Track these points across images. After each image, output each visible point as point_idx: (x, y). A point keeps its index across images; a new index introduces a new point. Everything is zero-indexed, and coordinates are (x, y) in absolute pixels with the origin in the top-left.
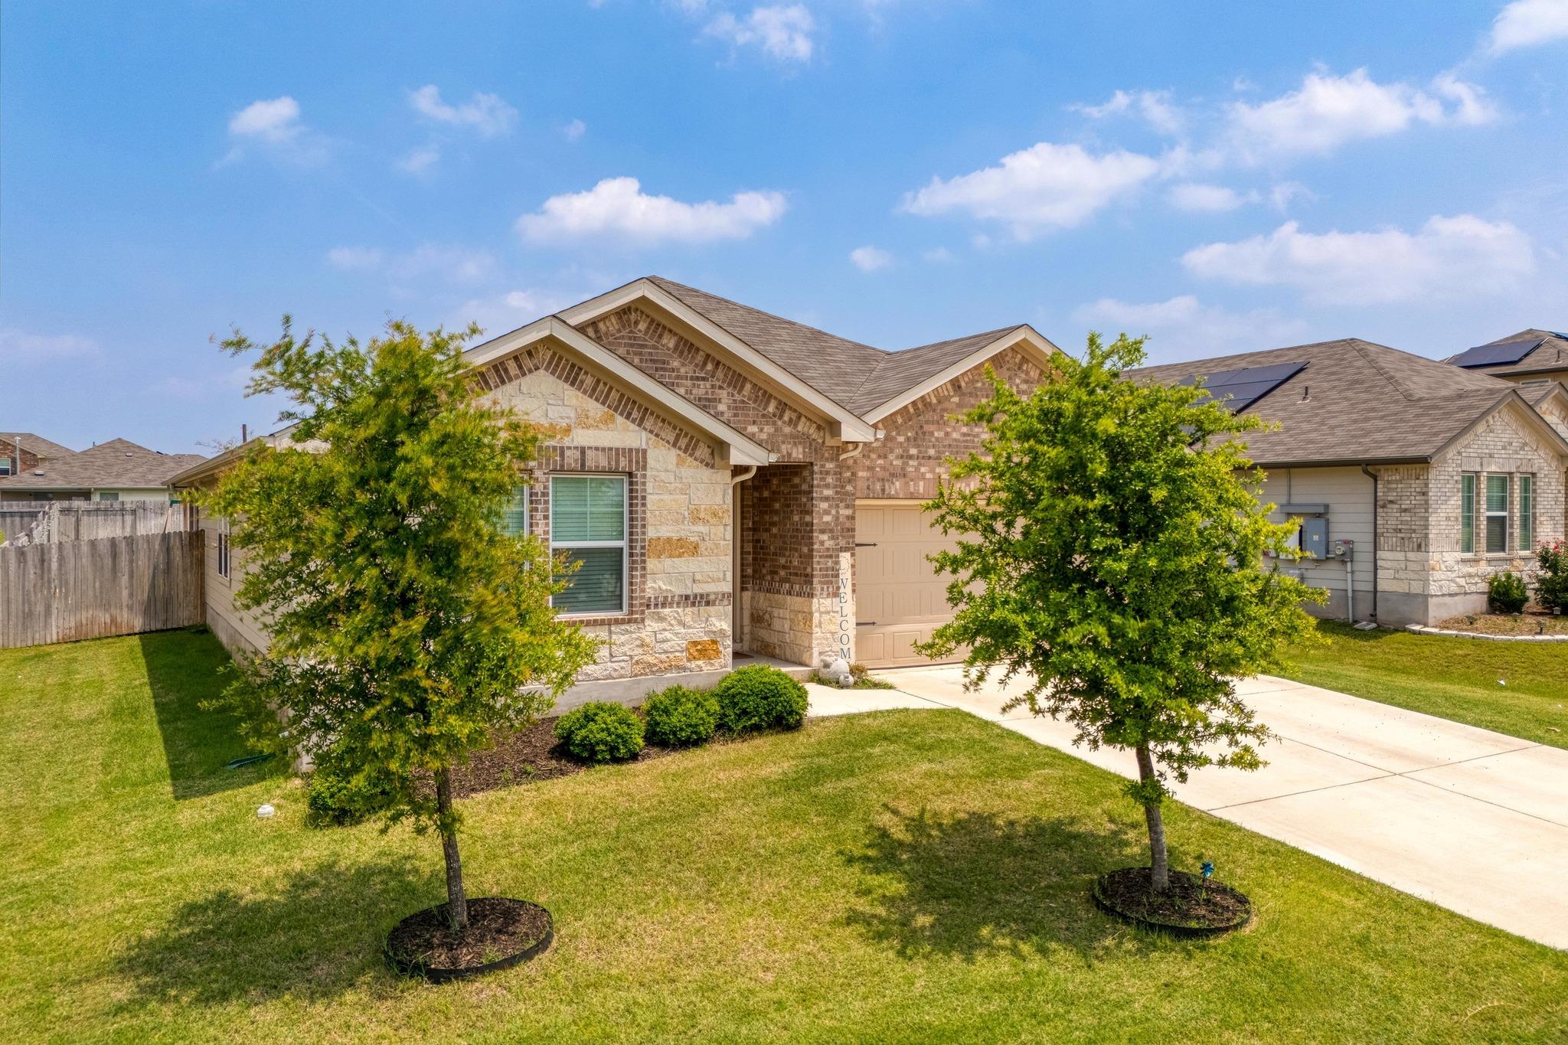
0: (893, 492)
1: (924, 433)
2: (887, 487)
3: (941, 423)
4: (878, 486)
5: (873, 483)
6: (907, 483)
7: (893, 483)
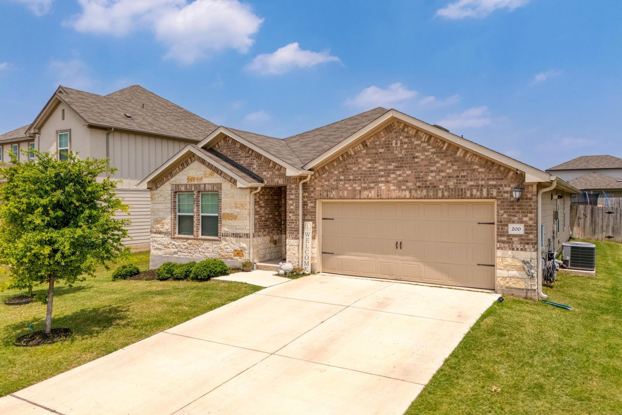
0: (332, 196)
1: (348, 169)
2: (329, 194)
3: (356, 163)
4: (325, 194)
5: (323, 193)
6: (339, 192)
7: (332, 192)
